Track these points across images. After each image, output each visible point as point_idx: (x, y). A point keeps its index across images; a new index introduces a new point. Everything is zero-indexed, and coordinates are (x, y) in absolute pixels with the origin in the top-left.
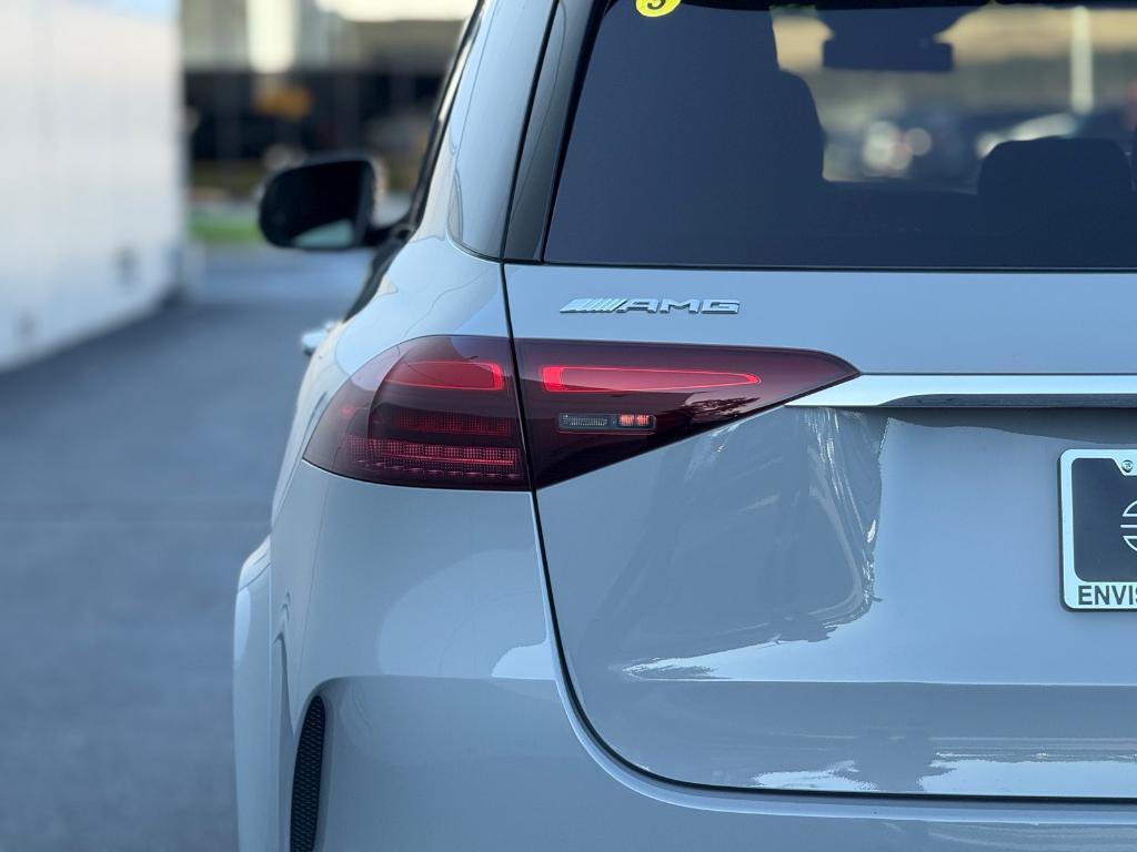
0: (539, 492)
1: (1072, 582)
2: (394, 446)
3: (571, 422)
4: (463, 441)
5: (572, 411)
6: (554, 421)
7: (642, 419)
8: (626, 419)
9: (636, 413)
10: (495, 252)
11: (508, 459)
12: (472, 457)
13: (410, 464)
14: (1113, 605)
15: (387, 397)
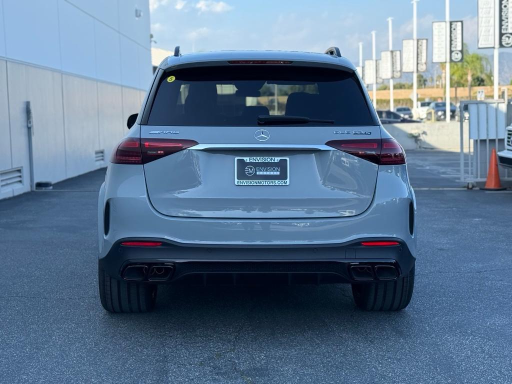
0: (145, 165)
1: (236, 180)
2: (121, 157)
3: (150, 153)
4: (132, 156)
5: (150, 151)
6: (147, 152)
7: (162, 152)
8: (159, 152)
9: (161, 151)
10: (140, 123)
11: (140, 159)
12: (133, 159)
13: (129, 160)
14: (243, 184)
15: (120, 148)
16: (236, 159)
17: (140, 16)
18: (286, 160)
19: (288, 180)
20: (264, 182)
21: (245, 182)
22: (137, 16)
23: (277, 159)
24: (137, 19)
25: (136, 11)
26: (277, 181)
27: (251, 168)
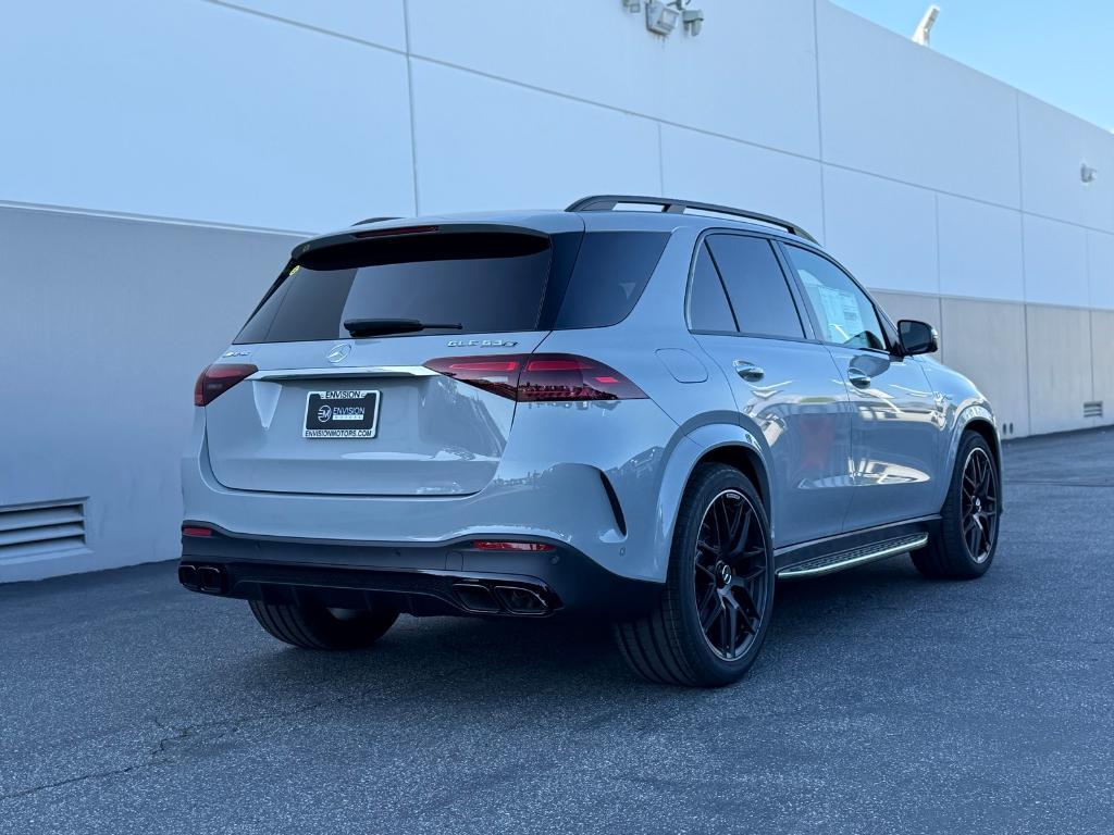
1: (305, 429)
6: (207, 387)
14: (313, 437)
16: (310, 393)
17: (1090, 178)
18: (375, 394)
19: (373, 430)
20: (340, 434)
21: (314, 433)
22: (1084, 181)
23: (363, 393)
24: (1087, 184)
25: (1083, 170)
26: (357, 431)
27: (326, 409)
